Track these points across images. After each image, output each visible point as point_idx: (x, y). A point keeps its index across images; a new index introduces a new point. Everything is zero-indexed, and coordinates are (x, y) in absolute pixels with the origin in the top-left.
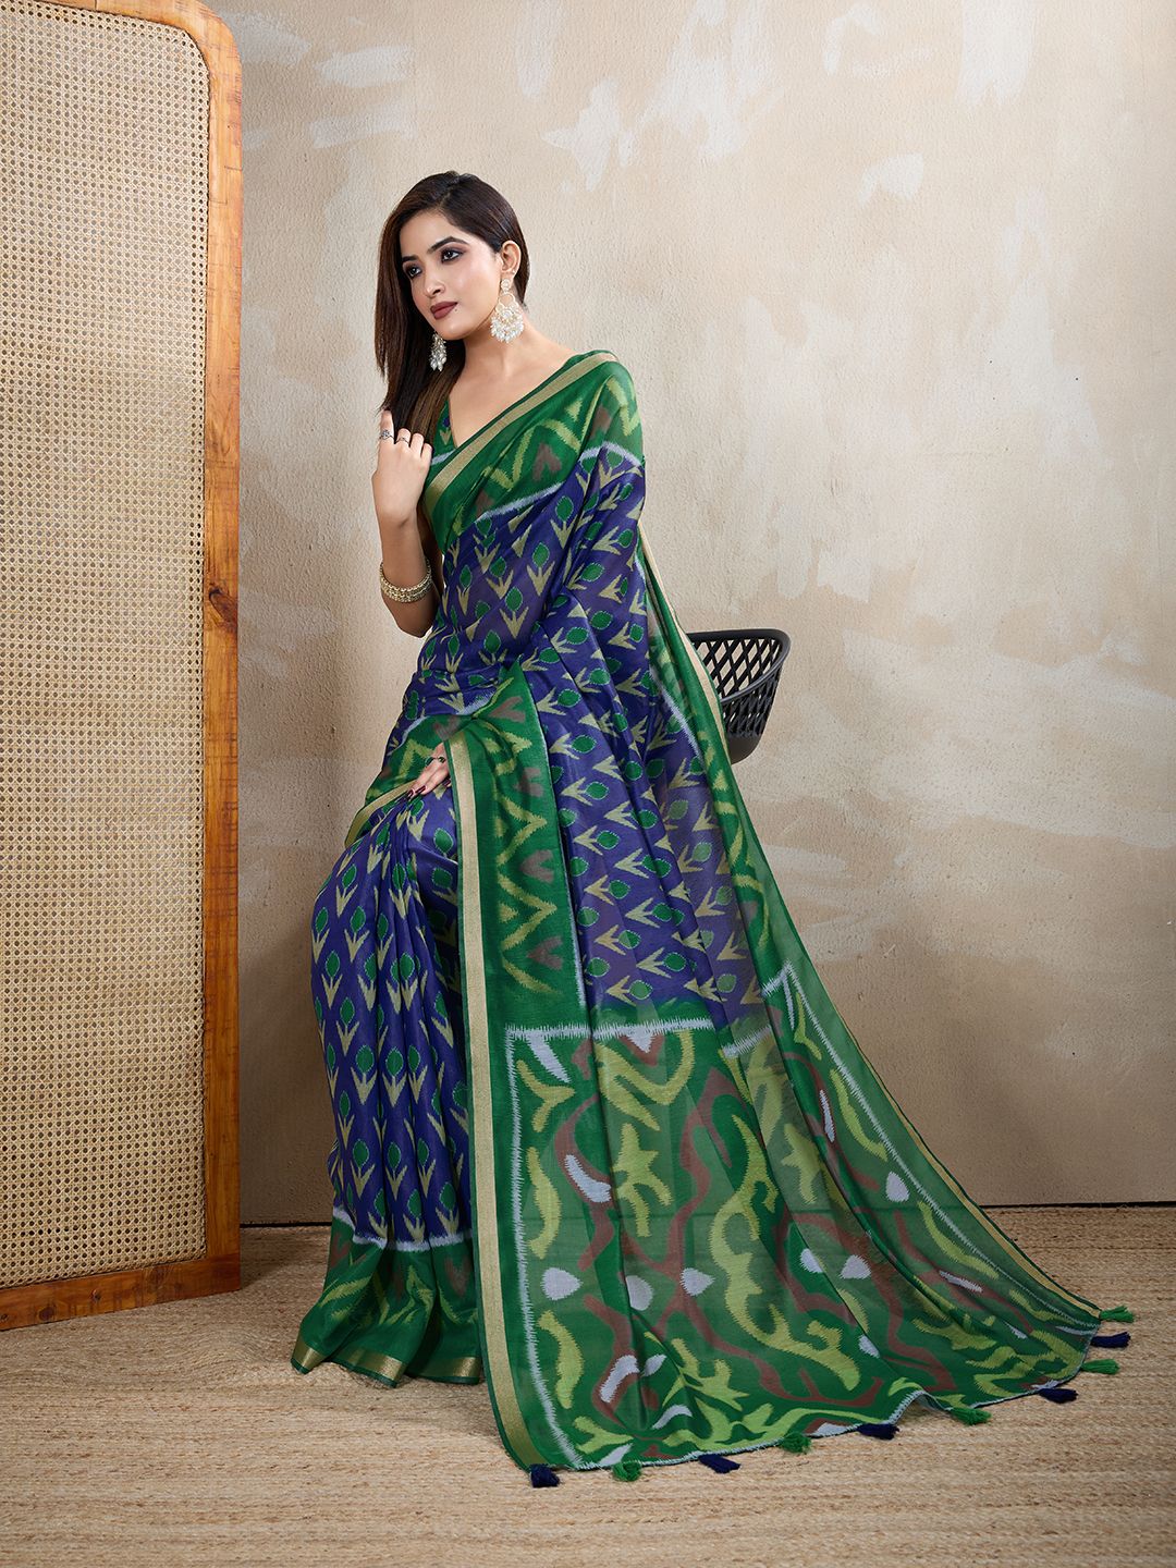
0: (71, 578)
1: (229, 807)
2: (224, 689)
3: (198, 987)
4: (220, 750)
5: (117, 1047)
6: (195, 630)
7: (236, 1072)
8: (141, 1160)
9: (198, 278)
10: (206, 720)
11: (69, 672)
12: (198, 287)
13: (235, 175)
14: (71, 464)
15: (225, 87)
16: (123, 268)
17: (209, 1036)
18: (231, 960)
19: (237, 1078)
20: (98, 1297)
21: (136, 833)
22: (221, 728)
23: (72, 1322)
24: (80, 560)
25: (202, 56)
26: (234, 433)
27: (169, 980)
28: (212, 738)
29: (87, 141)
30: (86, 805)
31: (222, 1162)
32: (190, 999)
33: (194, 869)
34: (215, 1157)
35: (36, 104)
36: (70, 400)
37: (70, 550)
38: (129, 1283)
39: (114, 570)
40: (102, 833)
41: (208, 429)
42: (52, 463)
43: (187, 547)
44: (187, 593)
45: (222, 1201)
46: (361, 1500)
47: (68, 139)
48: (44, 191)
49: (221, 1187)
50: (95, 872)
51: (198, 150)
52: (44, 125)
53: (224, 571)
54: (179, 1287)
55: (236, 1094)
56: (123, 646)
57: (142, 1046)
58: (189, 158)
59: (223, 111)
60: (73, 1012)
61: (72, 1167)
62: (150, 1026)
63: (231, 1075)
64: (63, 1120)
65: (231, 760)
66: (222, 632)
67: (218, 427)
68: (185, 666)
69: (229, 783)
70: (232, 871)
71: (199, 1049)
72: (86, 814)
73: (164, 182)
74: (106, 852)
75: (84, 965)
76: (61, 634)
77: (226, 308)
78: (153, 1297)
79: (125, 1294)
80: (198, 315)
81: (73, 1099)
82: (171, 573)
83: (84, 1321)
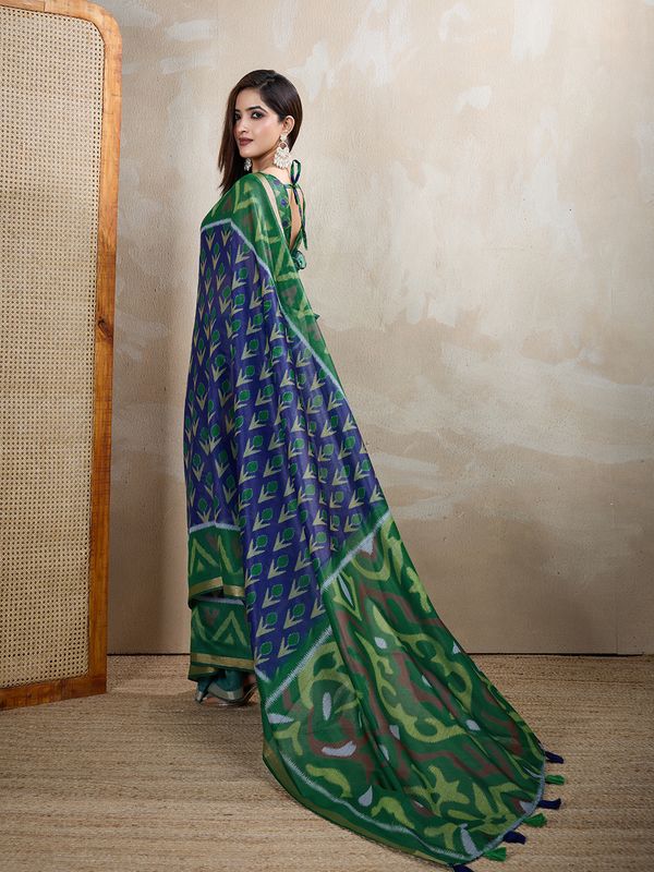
0: (24, 316)
1: (106, 436)
2: (105, 373)
3: (88, 532)
4: (103, 405)
5: (43, 564)
6: (90, 342)
7: (107, 577)
8: (55, 623)
9: (96, 155)
10: (96, 390)
11: (23, 365)
12: (96, 159)
13: (118, 98)
14: (26, 255)
15: (113, 52)
16: (56, 150)
17: (92, 559)
18: (106, 518)
19: (107, 581)
20: (30, 696)
21: (56, 450)
22: (103, 394)
23: (15, 710)
24: (30, 306)
25: (101, 35)
26: (113, 236)
27: (72, 528)
28: (98, 399)
29: (38, 82)
30: (30, 436)
31: (98, 625)
32: (84, 539)
33: (87, 469)
34: (95, 623)
35: (11, 63)
36: (26, 221)
37: (25, 300)
38: (47, 689)
39: (48, 311)
40: (38, 451)
41: (100, 235)
42: (16, 254)
43: (87, 298)
44: (86, 322)
45: (98, 646)
46: (161, 816)
47: (28, 81)
48: (15, 110)
49: (97, 638)
50: (34, 471)
51: (98, 86)
52: (15, 74)
53: (107, 310)
54: (73, 691)
55: (106, 589)
56: (51, 351)
57: (57, 563)
58: (93, 90)
59: (112, 64)
60: (20, 545)
61: (18, 627)
62: (61, 553)
63: (104, 580)
64: (13, 603)
65: (109, 411)
66: (105, 343)
67: (105, 234)
68: (85, 362)
69: (107, 423)
70: (107, 470)
71: (87, 565)
72: (30, 441)
73: (78, 103)
74: (39, 461)
75: (27, 520)
76: (19, 345)
77: (111, 170)
78: (59, 697)
79: (45, 695)
80: (95, 174)
81: (19, 592)
82: (78, 312)
83: (22, 710)
